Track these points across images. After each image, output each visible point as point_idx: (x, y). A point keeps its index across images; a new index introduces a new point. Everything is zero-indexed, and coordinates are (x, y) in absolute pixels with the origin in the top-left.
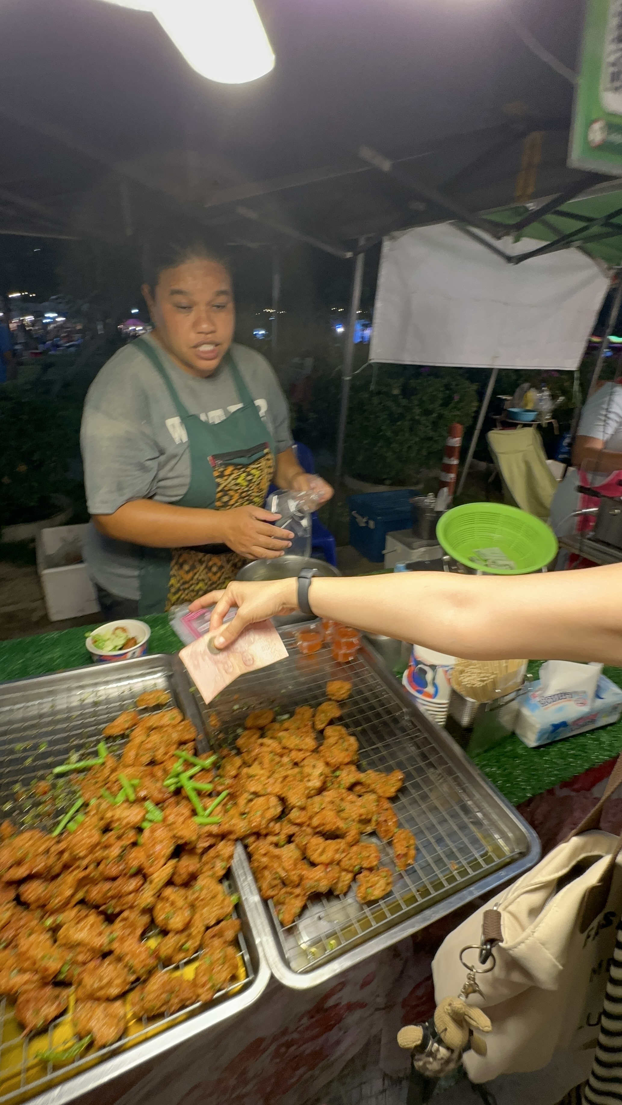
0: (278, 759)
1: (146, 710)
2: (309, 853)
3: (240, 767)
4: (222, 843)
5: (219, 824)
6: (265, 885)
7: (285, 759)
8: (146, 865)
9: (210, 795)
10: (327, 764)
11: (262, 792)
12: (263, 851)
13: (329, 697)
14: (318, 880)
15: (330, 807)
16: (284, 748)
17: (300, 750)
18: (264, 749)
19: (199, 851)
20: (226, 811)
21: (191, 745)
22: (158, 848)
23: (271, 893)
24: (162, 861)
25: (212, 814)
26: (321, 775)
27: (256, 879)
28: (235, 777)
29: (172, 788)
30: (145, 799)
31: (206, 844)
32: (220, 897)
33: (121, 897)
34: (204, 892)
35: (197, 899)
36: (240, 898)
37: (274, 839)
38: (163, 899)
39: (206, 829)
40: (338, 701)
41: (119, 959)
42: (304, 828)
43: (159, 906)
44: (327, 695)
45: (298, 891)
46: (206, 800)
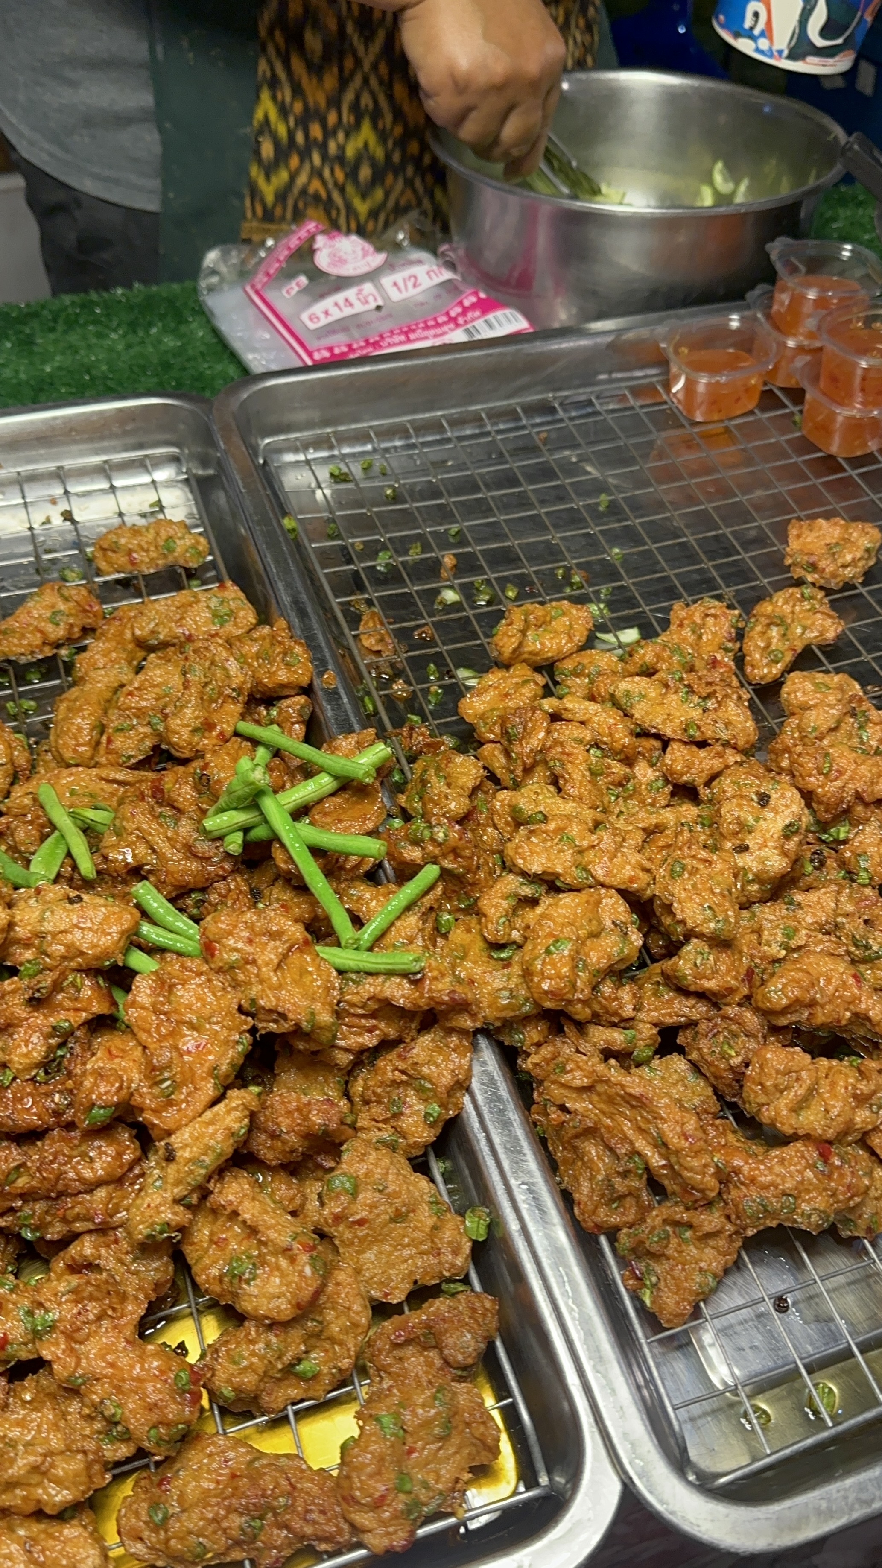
0: (618, 769)
1: (127, 586)
2: (753, 1094)
3: (475, 790)
4: (426, 1040)
5: (414, 978)
6: (584, 1191)
7: (644, 773)
8: (147, 1098)
9: (373, 877)
10: (808, 796)
11: (574, 876)
12: (579, 1079)
13: (798, 573)
14: (795, 1195)
15: (826, 943)
16: (643, 734)
17: (702, 744)
18: (567, 732)
19: (344, 1059)
20: (439, 932)
21: (295, 704)
22: (189, 1041)
23: (607, 1216)
24: (209, 1089)
25: (387, 940)
26: (789, 831)
27: (551, 1166)
28: (463, 820)
29: (235, 843)
30: (137, 872)
31: (369, 1040)
32: (425, 1217)
33: (61, 1195)
34: (366, 1196)
35: (338, 1219)
36: (495, 1225)
37: (617, 1038)
38: (215, 1212)
39: (370, 987)
40: (828, 592)
41: (72, 1391)
42: (731, 1011)
43: (203, 1232)
44: (788, 569)
45: (711, 1220)
46: (364, 892)
